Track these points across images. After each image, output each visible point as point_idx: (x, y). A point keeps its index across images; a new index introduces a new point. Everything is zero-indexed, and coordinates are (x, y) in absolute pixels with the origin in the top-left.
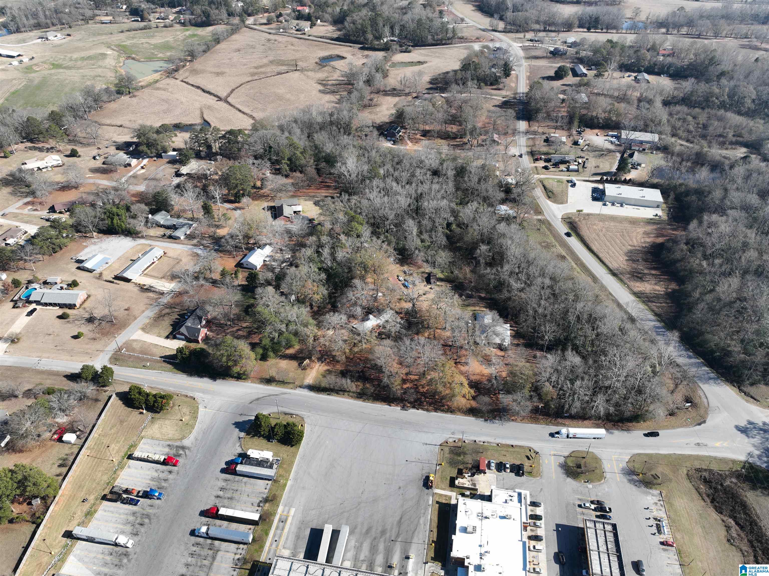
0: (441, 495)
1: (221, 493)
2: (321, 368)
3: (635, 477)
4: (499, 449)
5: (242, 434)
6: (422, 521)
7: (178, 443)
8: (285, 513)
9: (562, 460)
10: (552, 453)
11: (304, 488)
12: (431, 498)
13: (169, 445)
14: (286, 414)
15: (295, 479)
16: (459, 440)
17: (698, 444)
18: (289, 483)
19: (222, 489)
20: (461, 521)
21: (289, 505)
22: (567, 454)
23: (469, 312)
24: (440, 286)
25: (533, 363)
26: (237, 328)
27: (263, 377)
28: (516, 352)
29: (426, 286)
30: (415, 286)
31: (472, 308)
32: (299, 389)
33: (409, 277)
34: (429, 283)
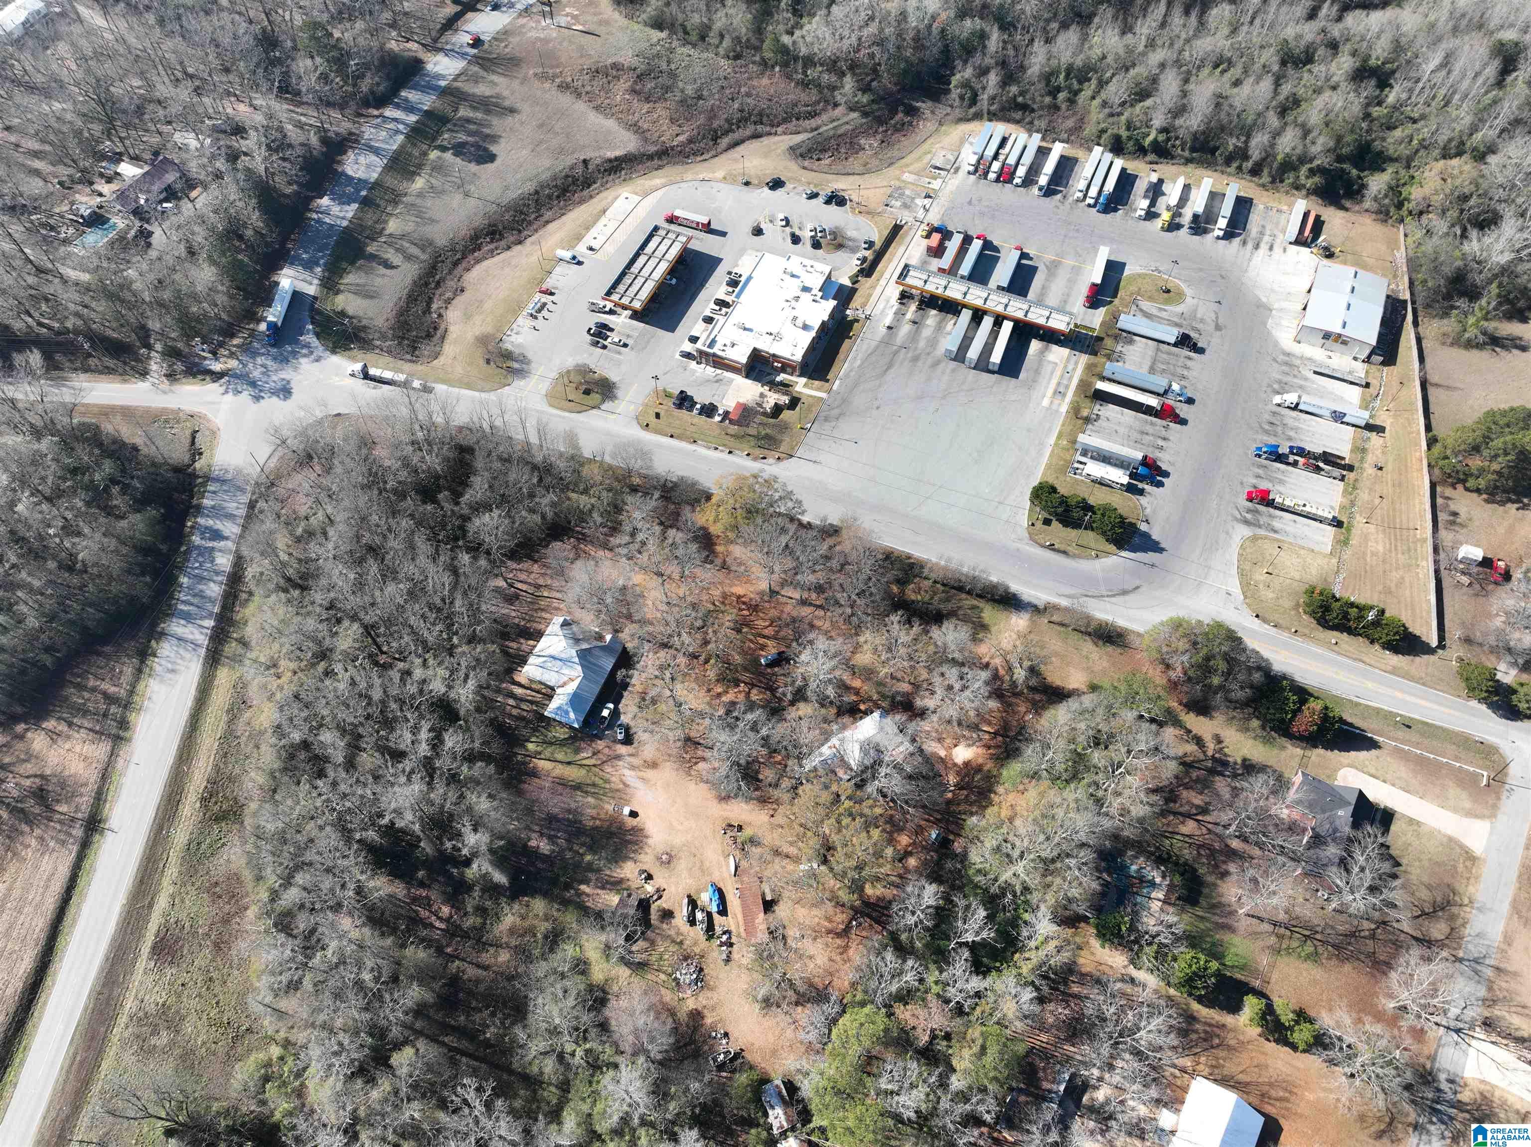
0: (818, 389)
1: (1161, 443)
3: (516, 365)
4: (696, 436)
5: (1143, 527)
6: (858, 362)
7: (1262, 532)
8: (1056, 402)
9: (606, 406)
10: (614, 416)
11: (1029, 430)
12: (835, 387)
13: (1275, 532)
14: (1064, 552)
15: (1042, 444)
16: (755, 459)
18: (1052, 440)
19: (1161, 448)
20: (805, 339)
21: (1051, 411)
22: (594, 411)
23: (584, 762)
24: (616, 885)
25: (530, 584)
26: (1208, 818)
27: (1119, 650)
28: (547, 616)
29: (658, 890)
30: (689, 896)
31: (574, 774)
32: (1041, 605)
33: (696, 943)
34: (644, 905)
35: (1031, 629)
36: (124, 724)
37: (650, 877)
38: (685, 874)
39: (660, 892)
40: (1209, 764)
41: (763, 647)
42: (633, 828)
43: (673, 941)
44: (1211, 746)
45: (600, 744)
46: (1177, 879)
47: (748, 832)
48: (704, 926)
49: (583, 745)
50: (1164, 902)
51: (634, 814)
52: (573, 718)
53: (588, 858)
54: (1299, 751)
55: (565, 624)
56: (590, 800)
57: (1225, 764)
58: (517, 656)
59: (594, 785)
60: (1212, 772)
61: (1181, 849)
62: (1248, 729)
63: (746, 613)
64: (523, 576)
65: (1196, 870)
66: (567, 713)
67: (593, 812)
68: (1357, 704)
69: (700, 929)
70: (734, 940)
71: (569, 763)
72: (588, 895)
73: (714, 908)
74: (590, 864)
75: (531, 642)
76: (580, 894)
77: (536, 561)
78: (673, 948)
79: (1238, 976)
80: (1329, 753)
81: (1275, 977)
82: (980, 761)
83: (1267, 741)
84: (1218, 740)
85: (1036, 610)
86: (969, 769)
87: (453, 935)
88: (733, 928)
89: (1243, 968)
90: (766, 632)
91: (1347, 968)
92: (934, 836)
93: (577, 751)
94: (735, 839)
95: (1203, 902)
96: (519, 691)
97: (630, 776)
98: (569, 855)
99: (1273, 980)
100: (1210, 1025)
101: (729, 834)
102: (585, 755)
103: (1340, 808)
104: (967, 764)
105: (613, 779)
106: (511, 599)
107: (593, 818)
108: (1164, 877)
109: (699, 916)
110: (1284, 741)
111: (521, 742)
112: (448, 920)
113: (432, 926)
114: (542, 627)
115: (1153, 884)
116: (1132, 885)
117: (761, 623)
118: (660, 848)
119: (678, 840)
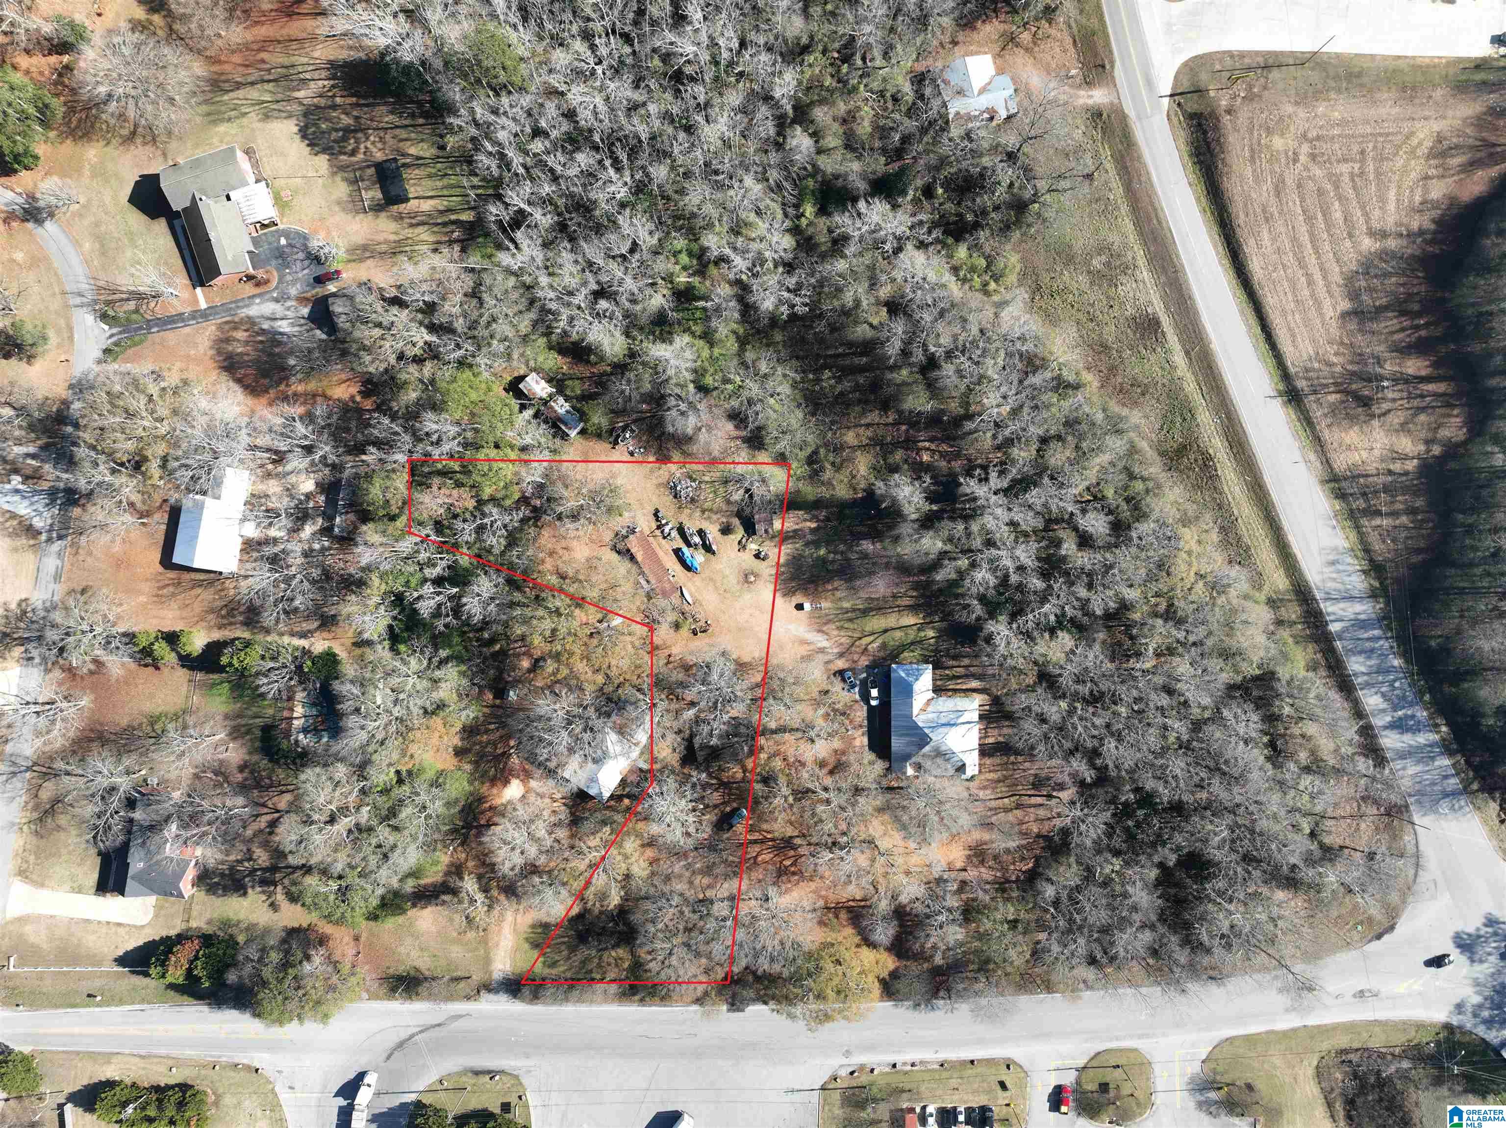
2: (519, 917)
3: (1213, 1095)
4: (945, 1074)
9: (1072, 1077)
10: (1054, 1065)
14: (477, 1073)
16: (861, 1067)
17: (1361, 994)
22: (1081, 1062)
23: (872, 638)
24: (784, 537)
25: (1031, 806)
26: (269, 818)
27: (391, 971)
28: (992, 776)
29: (744, 547)
30: (714, 553)
31: (877, 623)
32: (485, 996)
33: (690, 516)
34: (750, 529)
35: (487, 961)
36: (1341, 495)
37: (757, 556)
38: (727, 572)
39: (742, 546)
40: (278, 876)
41: (751, 829)
42: (794, 593)
43: (711, 510)
44: (280, 896)
45: (864, 662)
46: (284, 745)
47: (685, 632)
48: (688, 532)
49: (882, 654)
50: (292, 718)
51: (800, 607)
52: (899, 672)
53: (822, 552)
54: (194, 924)
55: (961, 768)
56: (846, 605)
57: (264, 882)
58: (997, 720)
59: (851, 620)
60: (274, 869)
61: (288, 776)
62: (247, 929)
63: (787, 863)
64: (1042, 813)
65: (270, 761)
66: (908, 675)
67: (839, 594)
68: (142, 1001)
69: (691, 527)
70: (658, 532)
71: (886, 631)
72: (805, 520)
73: (685, 549)
74: (818, 547)
75: (991, 740)
76: (814, 518)
77: (1039, 836)
78: (707, 505)
79: (215, 676)
80: (164, 934)
81: (184, 690)
82: (495, 791)
83: (226, 924)
84: (274, 906)
85: (487, 987)
86: (502, 778)
87: (907, 440)
88: (664, 542)
89: (213, 685)
90: (757, 848)
91: (124, 722)
92: (511, 693)
93: (884, 646)
94: (695, 621)
95: (258, 733)
96: (975, 684)
97: (821, 641)
98: (842, 547)
99: (185, 685)
100: (231, 624)
101: (702, 623)
102: (875, 645)
103: (142, 871)
104: (506, 782)
105: (835, 633)
106: (1041, 782)
107: (836, 589)
108: (297, 741)
109: (697, 539)
110: (209, 930)
111: (942, 634)
112: (919, 450)
113: (931, 440)
114: (988, 761)
115: (305, 730)
116: (323, 722)
117: (766, 857)
118: (760, 584)
119: (747, 597)
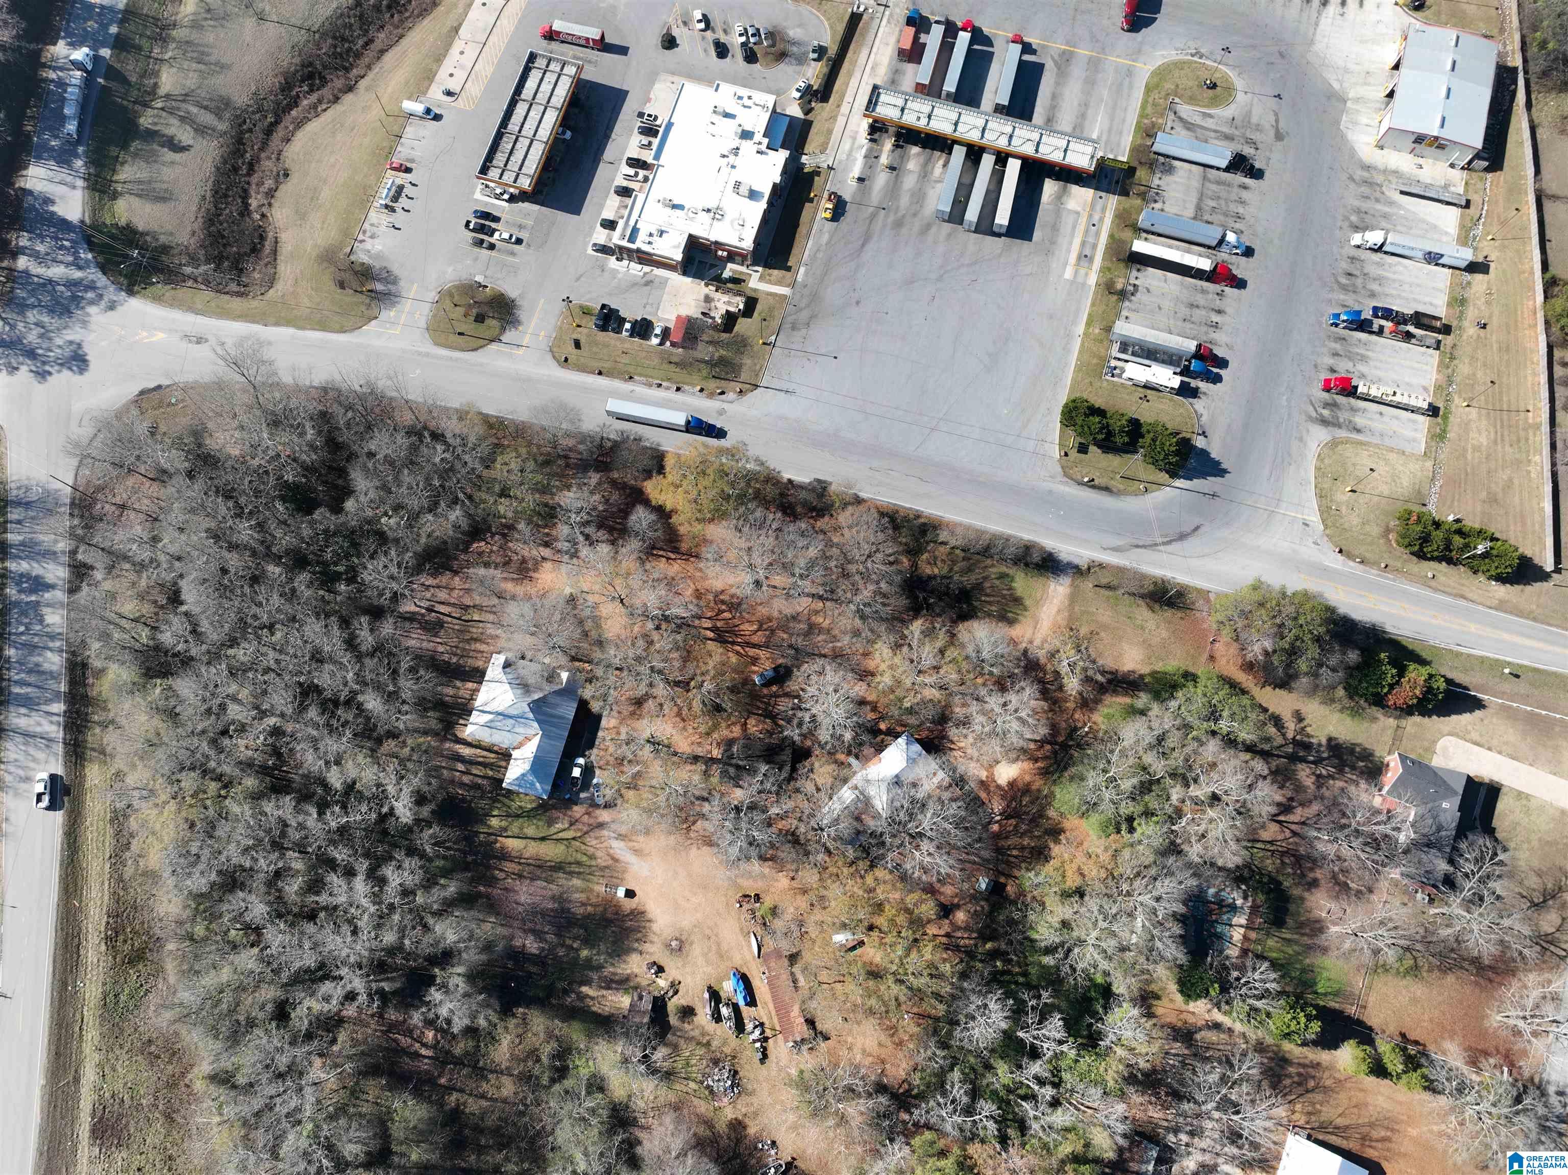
0: (779, 283)
1: (1215, 318)
3: (379, 287)
4: (631, 369)
5: (1200, 442)
6: (826, 237)
7: (1342, 434)
8: (1082, 271)
9: (508, 336)
10: (521, 351)
11: (1051, 317)
12: (800, 278)
13: (1358, 431)
14: (1107, 489)
15: (1069, 336)
16: (711, 395)
17: (200, 341)
18: (1081, 329)
19: (1216, 326)
20: (756, 211)
21: (1077, 285)
22: (494, 347)
23: (561, 835)
24: (623, 983)
25: (454, 605)
26: (1291, 818)
27: (1179, 614)
28: (483, 647)
29: (672, 985)
30: (710, 988)
31: (550, 852)
32: (1083, 564)
33: (725, 1043)
34: (659, 1004)
35: (1073, 598)
37: (660, 970)
38: (700, 961)
39: (675, 987)
40: (1290, 749)
41: (755, 660)
42: (632, 912)
43: (699, 1043)
44: (1291, 727)
45: (578, 810)
46: (1261, 897)
47: (768, 901)
48: (731, 1023)
49: (555, 813)
50: (1247, 927)
51: (630, 894)
52: (541, 789)
53: (585, 953)
54: (1392, 722)
55: (507, 665)
56: (576, 882)
57: (1307, 747)
58: (456, 705)
59: (578, 863)
60: (1294, 758)
61: (1262, 859)
62: (1333, 701)
63: (727, 615)
64: (442, 595)
65: (1281, 883)
66: (533, 784)
67: (582, 897)
68: (1458, 655)
69: (727, 1026)
70: (768, 1033)
71: (543, 839)
72: (592, 998)
73: (741, 1003)
74: (588, 960)
75: (470, 685)
76: (582, 997)
77: (456, 573)
78: (701, 1051)
79: (1332, 1004)
80: (1426, 719)
81: (1372, 999)
82: (1028, 778)
83: (1356, 712)
84: (1299, 717)
85: (1078, 571)
86: (1015, 791)
87: (444, 1063)
88: (765, 1020)
89: (1337, 994)
90: (755, 639)
91: (1450, 979)
92: (984, 886)
93: (550, 823)
94: (753, 912)
95: (1290, 922)
96: (466, 751)
97: (619, 848)
98: (561, 952)
99: (1370, 1005)
100: (1304, 1066)
101: (746, 906)
102: (559, 826)
103: (1444, 798)
104: (1012, 784)
105: (599, 854)
106: (433, 627)
107: (583, 904)
108: (1245, 898)
109: (725, 1011)
110: (1375, 711)
111: (482, 817)
112: (434, 1047)
113: (417, 1055)
114: (480, 664)
115: (1233, 908)
116: (1211, 912)
117: (747, 628)
118: (668, 933)
119: (686, 923)
